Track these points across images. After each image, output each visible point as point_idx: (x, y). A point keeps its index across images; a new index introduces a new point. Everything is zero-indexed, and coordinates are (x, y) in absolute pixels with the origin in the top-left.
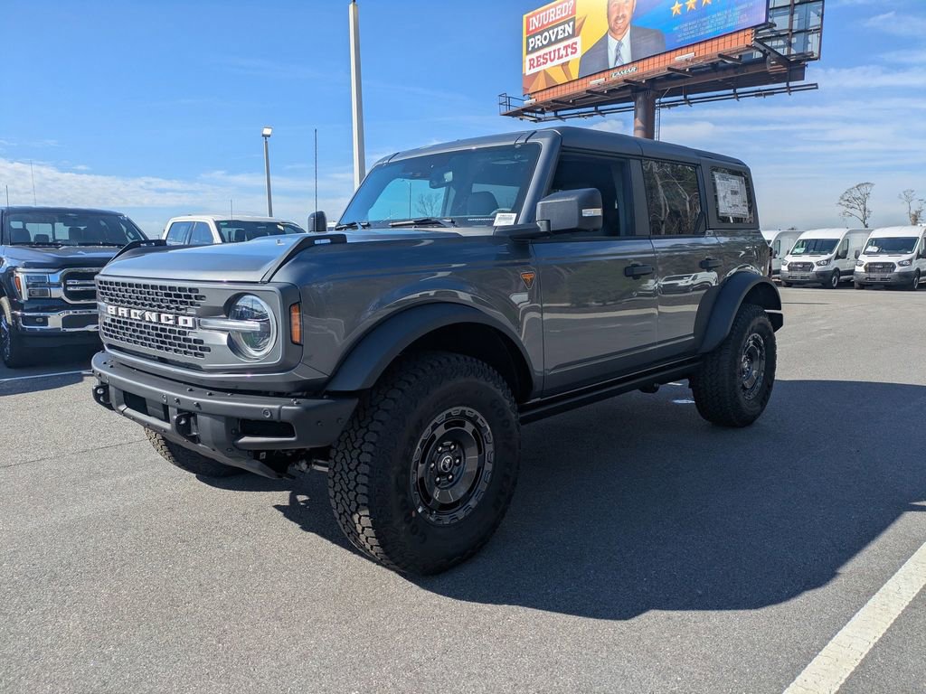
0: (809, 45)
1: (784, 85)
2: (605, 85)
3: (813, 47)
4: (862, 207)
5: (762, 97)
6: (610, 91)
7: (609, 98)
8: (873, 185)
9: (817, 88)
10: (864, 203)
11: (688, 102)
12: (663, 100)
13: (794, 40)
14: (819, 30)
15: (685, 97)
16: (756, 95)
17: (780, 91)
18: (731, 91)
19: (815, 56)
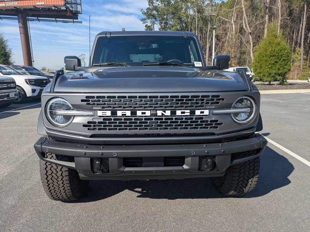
0: (78, 9)
1: (72, 20)
2: (5, 7)
3: (79, 9)
4: (83, 61)
5: (65, 23)
6: (6, 10)
7: (6, 13)
8: (85, 55)
9: (82, 23)
10: (84, 60)
11: (39, 20)
12: (29, 18)
13: (73, 6)
14: (80, 4)
15: (38, 18)
16: (63, 22)
17: (70, 22)
18: (55, 19)
19: (81, 12)
